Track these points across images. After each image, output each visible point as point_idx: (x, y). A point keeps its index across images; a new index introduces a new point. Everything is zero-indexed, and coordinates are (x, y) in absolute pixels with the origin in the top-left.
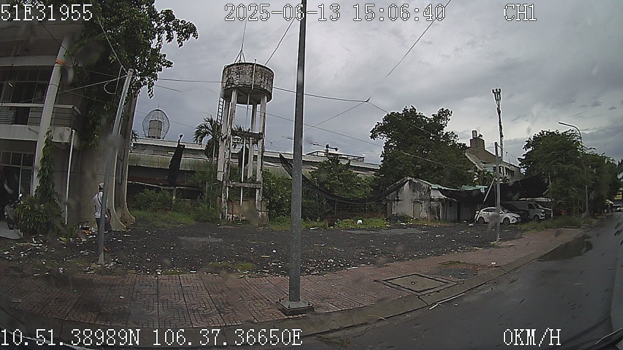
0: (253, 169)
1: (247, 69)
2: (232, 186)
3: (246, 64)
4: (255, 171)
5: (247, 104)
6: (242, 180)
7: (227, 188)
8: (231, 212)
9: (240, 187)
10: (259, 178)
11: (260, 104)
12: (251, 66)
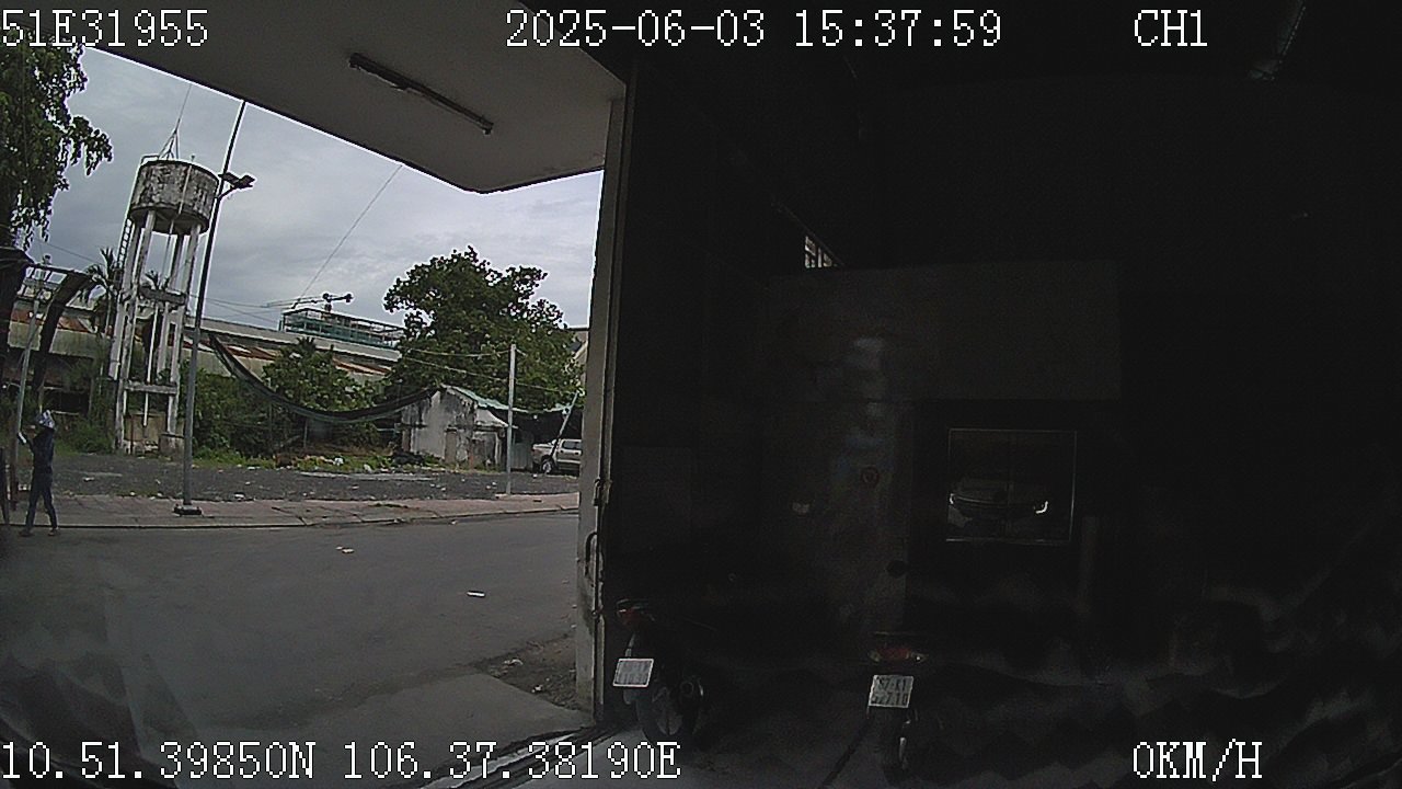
0: (167, 356)
1: (177, 174)
2: (132, 389)
3: (178, 164)
4: (169, 360)
5: (168, 232)
6: (149, 379)
7: (125, 394)
8: (129, 437)
9: (144, 393)
10: (175, 377)
11: (189, 233)
12: (184, 168)
